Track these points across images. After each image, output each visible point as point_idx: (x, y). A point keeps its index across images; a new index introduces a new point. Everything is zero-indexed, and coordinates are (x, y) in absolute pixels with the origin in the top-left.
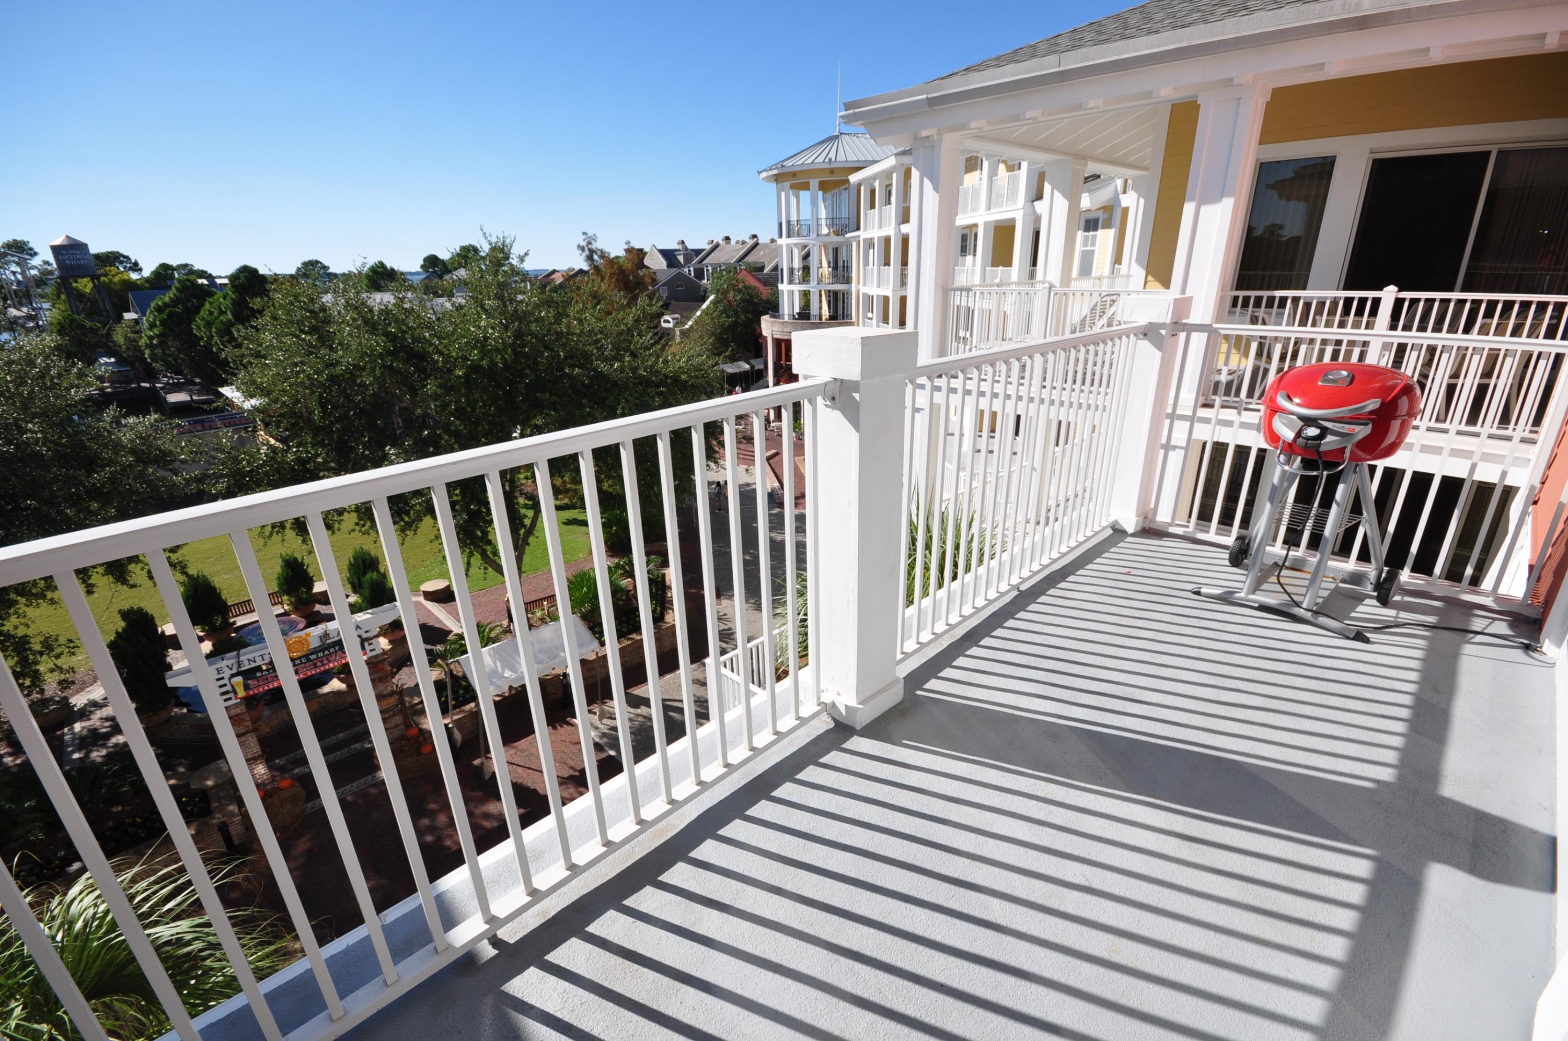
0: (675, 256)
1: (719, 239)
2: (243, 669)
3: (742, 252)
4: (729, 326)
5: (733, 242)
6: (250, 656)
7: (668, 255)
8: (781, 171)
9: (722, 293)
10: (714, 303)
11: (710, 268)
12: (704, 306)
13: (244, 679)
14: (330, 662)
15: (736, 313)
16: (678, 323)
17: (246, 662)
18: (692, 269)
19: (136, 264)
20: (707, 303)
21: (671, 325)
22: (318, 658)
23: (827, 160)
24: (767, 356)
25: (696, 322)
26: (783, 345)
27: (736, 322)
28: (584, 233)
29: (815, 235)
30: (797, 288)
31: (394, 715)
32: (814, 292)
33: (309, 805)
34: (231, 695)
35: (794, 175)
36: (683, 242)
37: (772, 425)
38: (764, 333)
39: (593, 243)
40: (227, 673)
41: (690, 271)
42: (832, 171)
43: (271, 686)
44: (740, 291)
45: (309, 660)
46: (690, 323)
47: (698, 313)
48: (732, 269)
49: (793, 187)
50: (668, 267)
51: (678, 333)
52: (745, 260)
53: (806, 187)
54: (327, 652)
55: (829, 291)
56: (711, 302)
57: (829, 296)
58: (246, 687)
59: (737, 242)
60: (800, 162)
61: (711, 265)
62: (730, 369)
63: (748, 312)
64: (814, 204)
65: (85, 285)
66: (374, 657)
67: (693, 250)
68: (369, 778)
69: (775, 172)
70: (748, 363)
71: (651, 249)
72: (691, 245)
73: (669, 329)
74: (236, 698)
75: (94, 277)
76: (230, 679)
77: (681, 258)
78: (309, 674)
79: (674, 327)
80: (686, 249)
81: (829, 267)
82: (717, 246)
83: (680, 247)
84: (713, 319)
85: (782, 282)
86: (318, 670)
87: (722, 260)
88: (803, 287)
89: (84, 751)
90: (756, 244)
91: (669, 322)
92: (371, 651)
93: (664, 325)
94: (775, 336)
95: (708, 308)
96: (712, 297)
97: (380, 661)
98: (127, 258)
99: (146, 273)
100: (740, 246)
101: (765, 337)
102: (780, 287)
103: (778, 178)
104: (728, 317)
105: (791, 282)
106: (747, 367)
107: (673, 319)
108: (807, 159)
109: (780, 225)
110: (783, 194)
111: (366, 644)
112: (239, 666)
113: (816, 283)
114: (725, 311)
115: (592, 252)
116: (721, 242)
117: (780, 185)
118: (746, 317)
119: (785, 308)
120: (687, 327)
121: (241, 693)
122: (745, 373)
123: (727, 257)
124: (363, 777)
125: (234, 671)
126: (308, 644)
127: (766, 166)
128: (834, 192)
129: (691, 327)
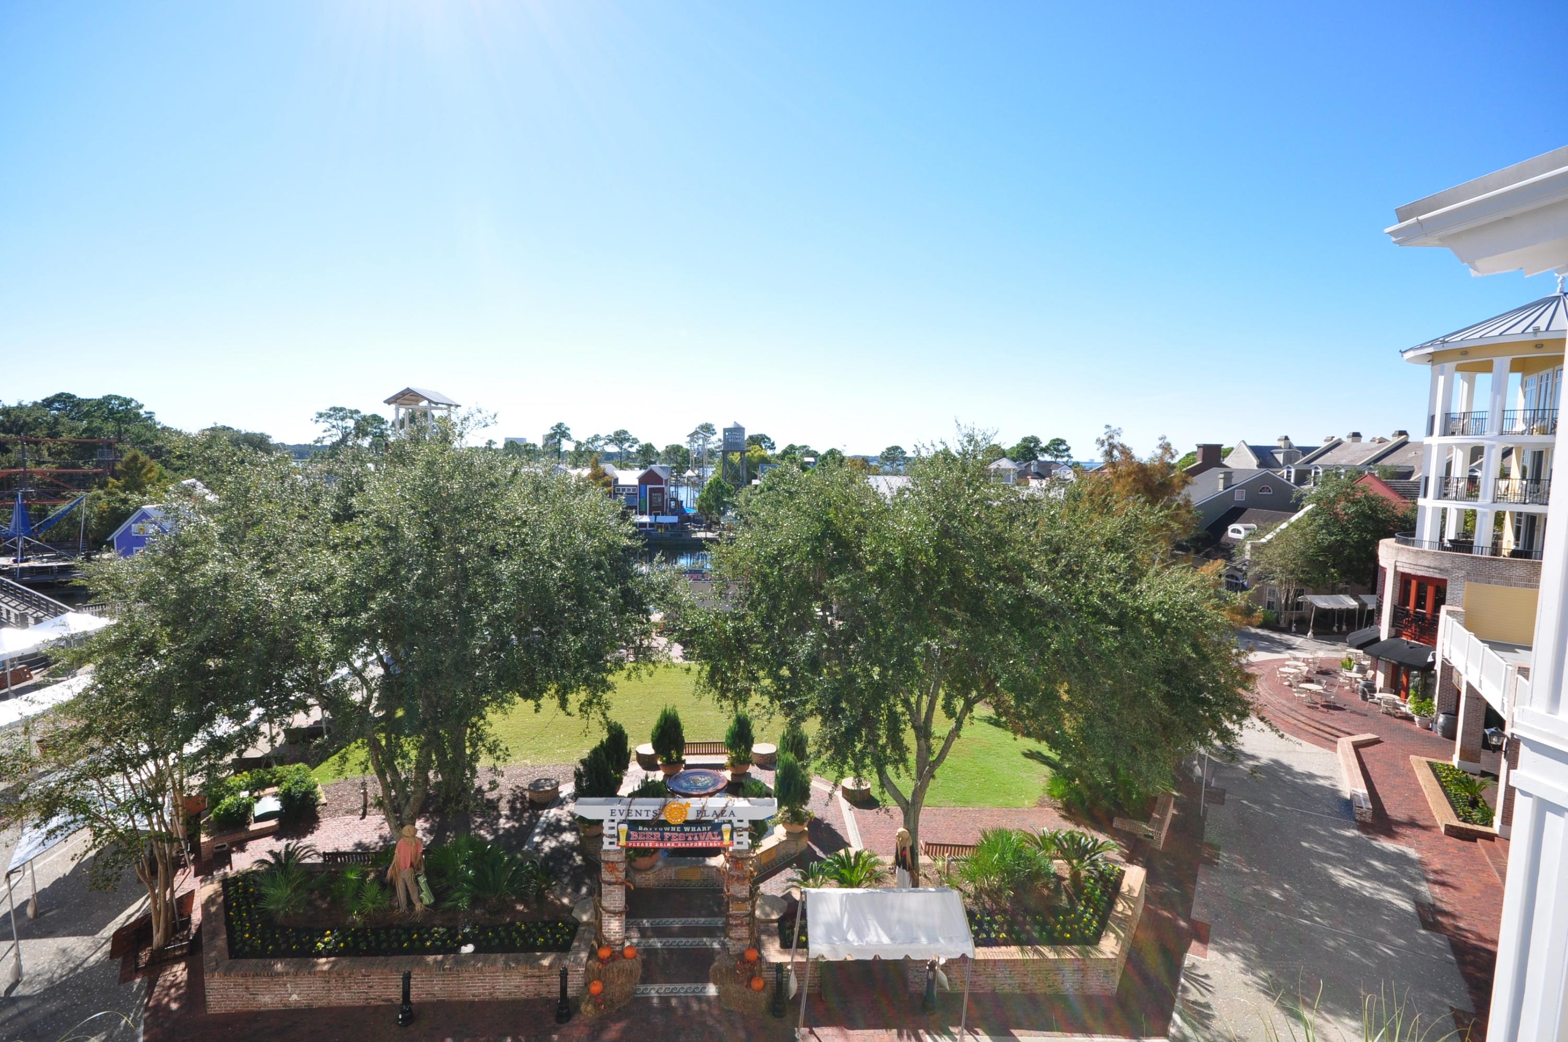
0: (1272, 454)
1: (1342, 434)
2: (630, 818)
3: (1378, 452)
4: (1330, 546)
5: (1365, 439)
6: (638, 808)
7: (1263, 454)
8: (1440, 348)
9: (1325, 505)
10: (1312, 515)
11: (1320, 470)
12: (1294, 519)
13: (629, 828)
14: (699, 840)
15: (1345, 530)
16: (1252, 535)
17: (634, 813)
18: (1293, 470)
19: (773, 444)
20: (1300, 514)
21: (1241, 536)
22: (690, 832)
23: (1530, 330)
24: (1382, 596)
25: (1278, 537)
26: (1414, 583)
27: (1342, 541)
28: (1108, 426)
29: (1496, 433)
30: (1453, 507)
31: (741, 925)
32: (1485, 514)
33: (642, 987)
34: (615, 840)
35: (1465, 352)
36: (1286, 438)
37: (1378, 695)
38: (1382, 563)
39: (1116, 437)
40: (618, 818)
41: (1289, 472)
42: (1539, 345)
43: (647, 845)
44: (1355, 502)
45: (683, 831)
46: (1269, 537)
47: (1284, 526)
48: (1357, 474)
49: (1459, 368)
50: (1259, 466)
51: (1248, 547)
52: (1379, 463)
53: (1487, 367)
54: (699, 829)
55: (1520, 514)
56: (1306, 513)
57: (1519, 521)
58: (628, 837)
59: (1373, 440)
60: (1477, 336)
61: (1322, 466)
62: (1323, 602)
63: (1366, 530)
64: (1499, 389)
65: (736, 457)
66: (739, 851)
67: (1299, 448)
68: (700, 986)
69: (1431, 350)
70: (1356, 598)
71: (1239, 446)
72: (1297, 442)
73: (1238, 540)
74: (618, 845)
75: (743, 453)
76: (619, 823)
77: (1280, 458)
78: (679, 845)
79: (1246, 538)
80: (1290, 446)
81: (1523, 477)
82: (1338, 444)
83: (1282, 444)
84: (1303, 535)
85: (1425, 496)
86: (688, 845)
87: (1343, 462)
88: (1467, 505)
89: (543, 837)
90: (1404, 443)
91: (1239, 532)
92: (738, 843)
93: (1231, 534)
94: (1400, 569)
95: (1299, 520)
96: (1309, 507)
97: (742, 859)
98: (769, 439)
99: (778, 451)
100: (1375, 444)
101: (1384, 569)
102: (1421, 501)
103: (1434, 358)
104: (1331, 534)
105: (1443, 494)
106: (1352, 603)
107: (1246, 529)
108: (1494, 332)
109: (1432, 418)
110: (1441, 379)
111: (735, 835)
112: (628, 815)
113: (1489, 500)
114: (1326, 525)
115: (1112, 446)
116: (1345, 439)
117: (1438, 367)
118: (1360, 535)
119: (1427, 530)
120: (1263, 540)
121: (623, 842)
122: (1350, 612)
123: (1351, 457)
124: (696, 982)
125: (623, 818)
126: (686, 814)
127: (1418, 343)
128: (1544, 373)
129: (1270, 542)
